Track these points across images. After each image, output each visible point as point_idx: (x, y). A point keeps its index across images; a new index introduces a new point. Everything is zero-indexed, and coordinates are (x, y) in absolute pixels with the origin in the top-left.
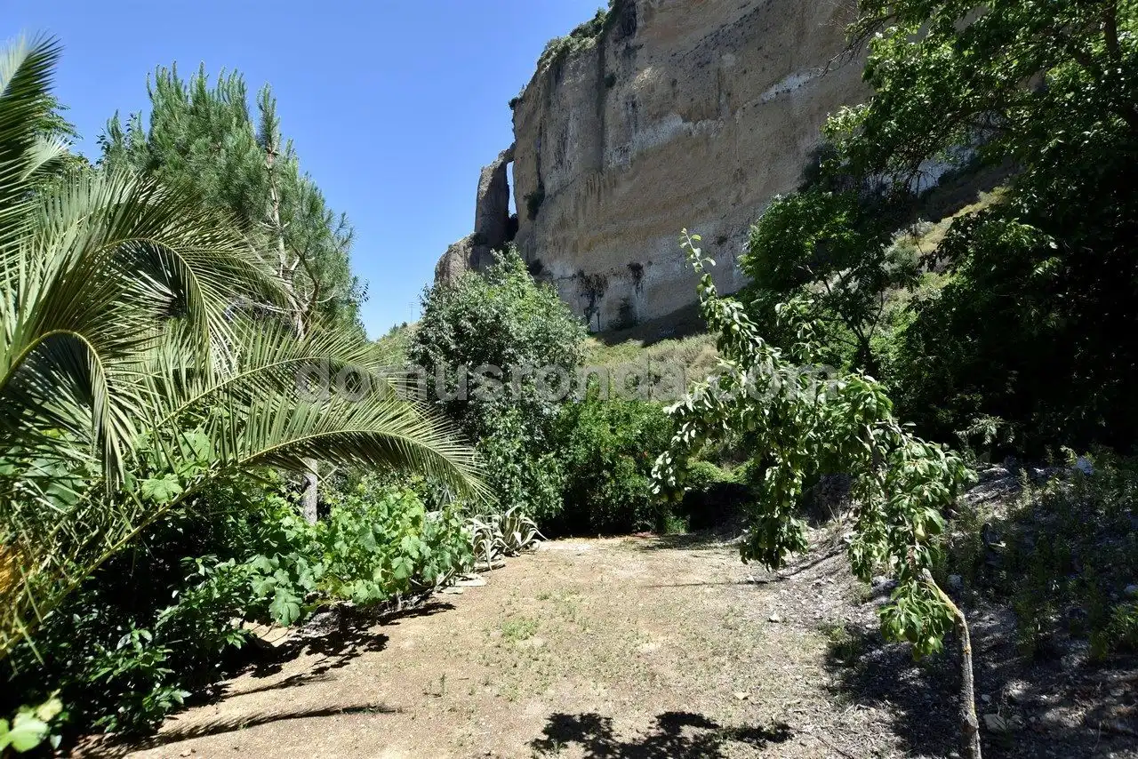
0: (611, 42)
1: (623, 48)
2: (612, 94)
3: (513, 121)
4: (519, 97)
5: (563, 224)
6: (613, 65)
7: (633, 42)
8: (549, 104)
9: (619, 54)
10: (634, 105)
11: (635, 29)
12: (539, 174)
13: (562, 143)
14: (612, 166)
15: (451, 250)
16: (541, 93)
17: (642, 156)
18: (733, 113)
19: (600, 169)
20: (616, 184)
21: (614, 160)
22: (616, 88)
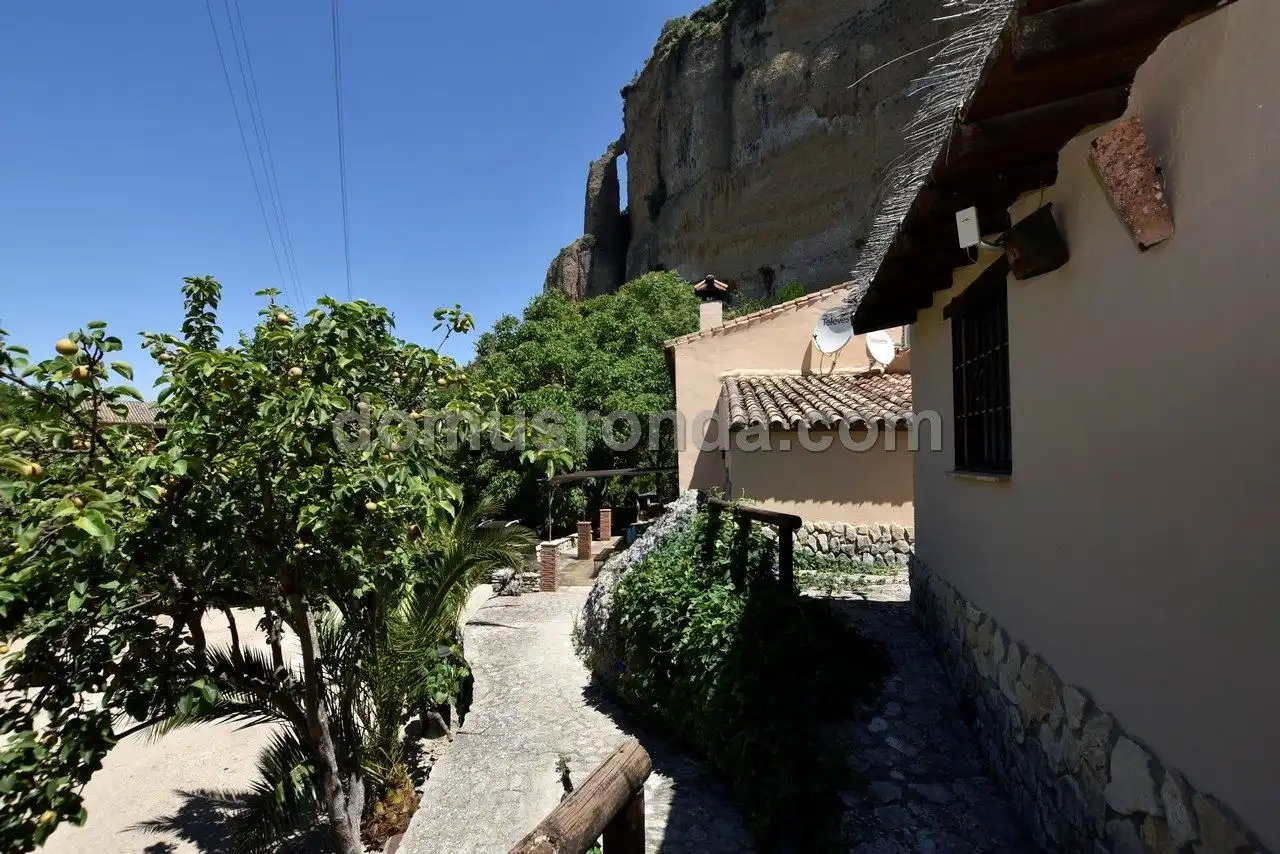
0: (738, 28)
1: (751, 34)
2: (739, 86)
3: (624, 110)
4: (631, 84)
5: (688, 226)
6: (740, 54)
7: (762, 28)
8: (669, 96)
9: (747, 42)
10: (764, 98)
11: (764, 13)
12: (659, 172)
13: (686, 136)
14: (741, 164)
15: (563, 254)
16: (659, 83)
17: (774, 154)
18: (873, 108)
19: (728, 168)
20: (745, 184)
21: (743, 157)
22: (744, 80)
